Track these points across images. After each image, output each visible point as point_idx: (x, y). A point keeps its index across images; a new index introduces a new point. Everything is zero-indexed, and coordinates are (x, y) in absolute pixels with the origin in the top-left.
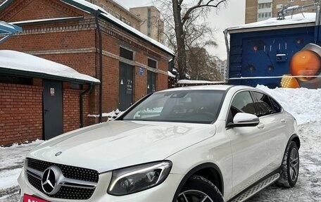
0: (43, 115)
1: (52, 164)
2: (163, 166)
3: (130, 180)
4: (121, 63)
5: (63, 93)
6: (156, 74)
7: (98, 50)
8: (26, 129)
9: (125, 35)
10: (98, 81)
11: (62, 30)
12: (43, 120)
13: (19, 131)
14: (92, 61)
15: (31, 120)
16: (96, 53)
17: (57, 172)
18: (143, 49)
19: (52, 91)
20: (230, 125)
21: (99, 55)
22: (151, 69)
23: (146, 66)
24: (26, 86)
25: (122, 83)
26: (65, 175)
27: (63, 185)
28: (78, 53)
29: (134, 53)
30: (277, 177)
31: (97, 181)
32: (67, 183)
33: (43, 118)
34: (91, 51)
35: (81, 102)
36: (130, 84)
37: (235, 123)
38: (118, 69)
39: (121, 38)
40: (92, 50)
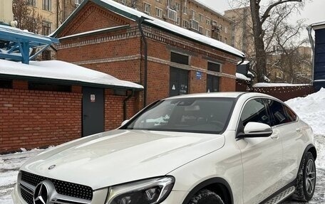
0: (82, 120)
1: (45, 179)
2: (164, 183)
3: (128, 198)
4: (172, 68)
5: (104, 99)
6: (219, 78)
7: (143, 56)
8: (63, 133)
9: (176, 40)
10: (142, 87)
11: (113, 39)
12: (82, 125)
13: (56, 135)
14: (137, 68)
15: (69, 125)
16: (141, 59)
17: (49, 187)
18: (200, 52)
19: (93, 98)
20: (240, 135)
21: (144, 61)
22: (212, 73)
23: (205, 70)
24: (64, 93)
25: (174, 88)
26: (58, 191)
27: (56, 202)
28: (126, 61)
29: (190, 57)
30: (292, 190)
31: (91, 199)
32: (59, 200)
33: (82, 123)
34: (136, 58)
35: (124, 108)
36: (184, 89)
37: (246, 133)
38: (168, 75)
39: (172, 44)
40: (137, 56)
